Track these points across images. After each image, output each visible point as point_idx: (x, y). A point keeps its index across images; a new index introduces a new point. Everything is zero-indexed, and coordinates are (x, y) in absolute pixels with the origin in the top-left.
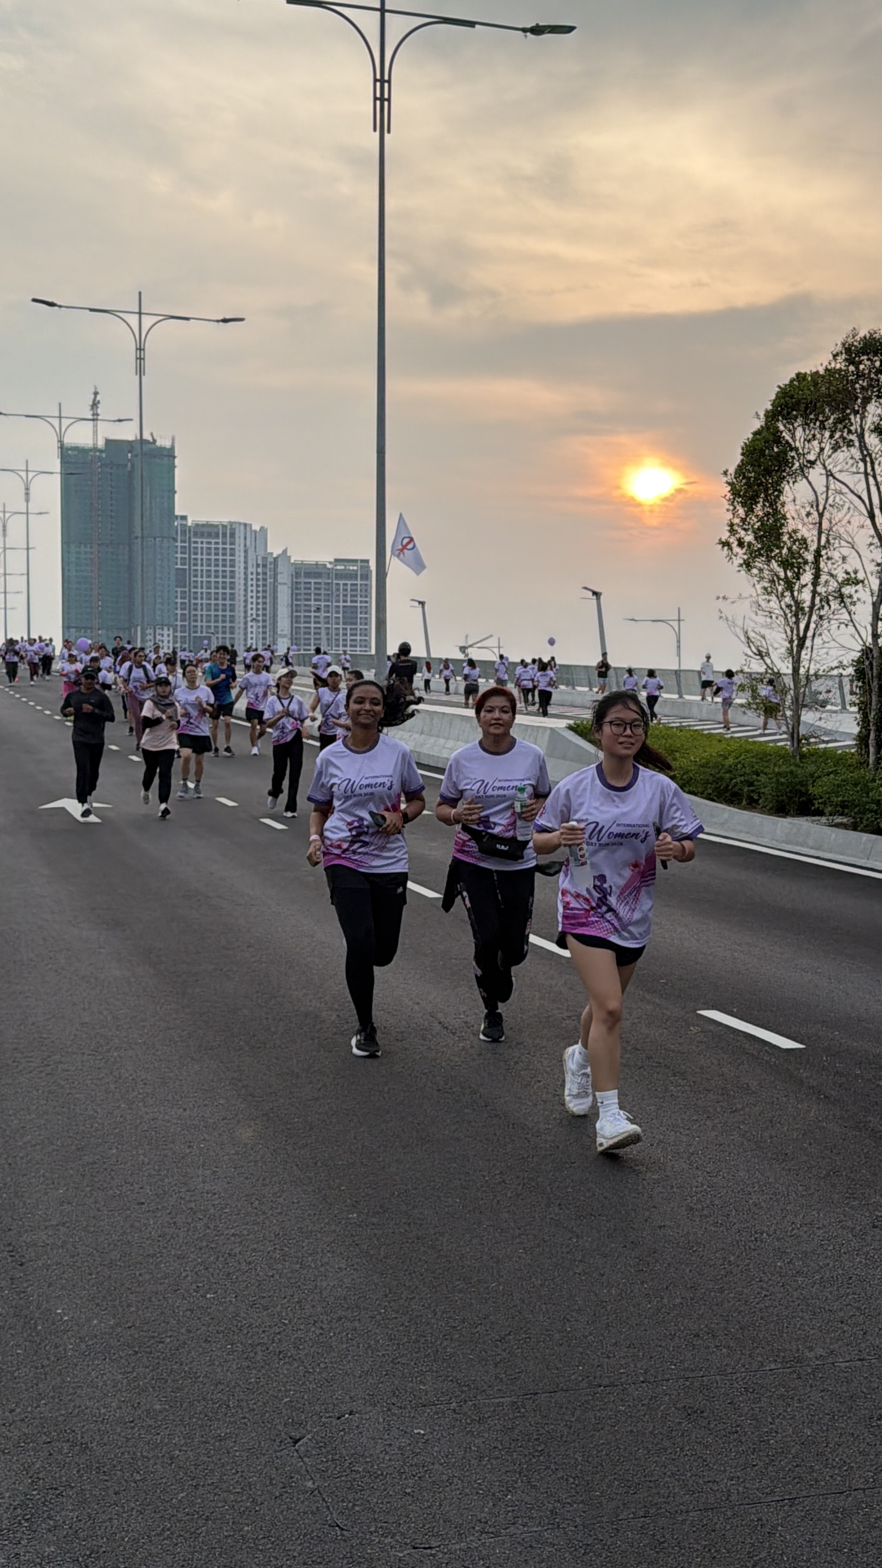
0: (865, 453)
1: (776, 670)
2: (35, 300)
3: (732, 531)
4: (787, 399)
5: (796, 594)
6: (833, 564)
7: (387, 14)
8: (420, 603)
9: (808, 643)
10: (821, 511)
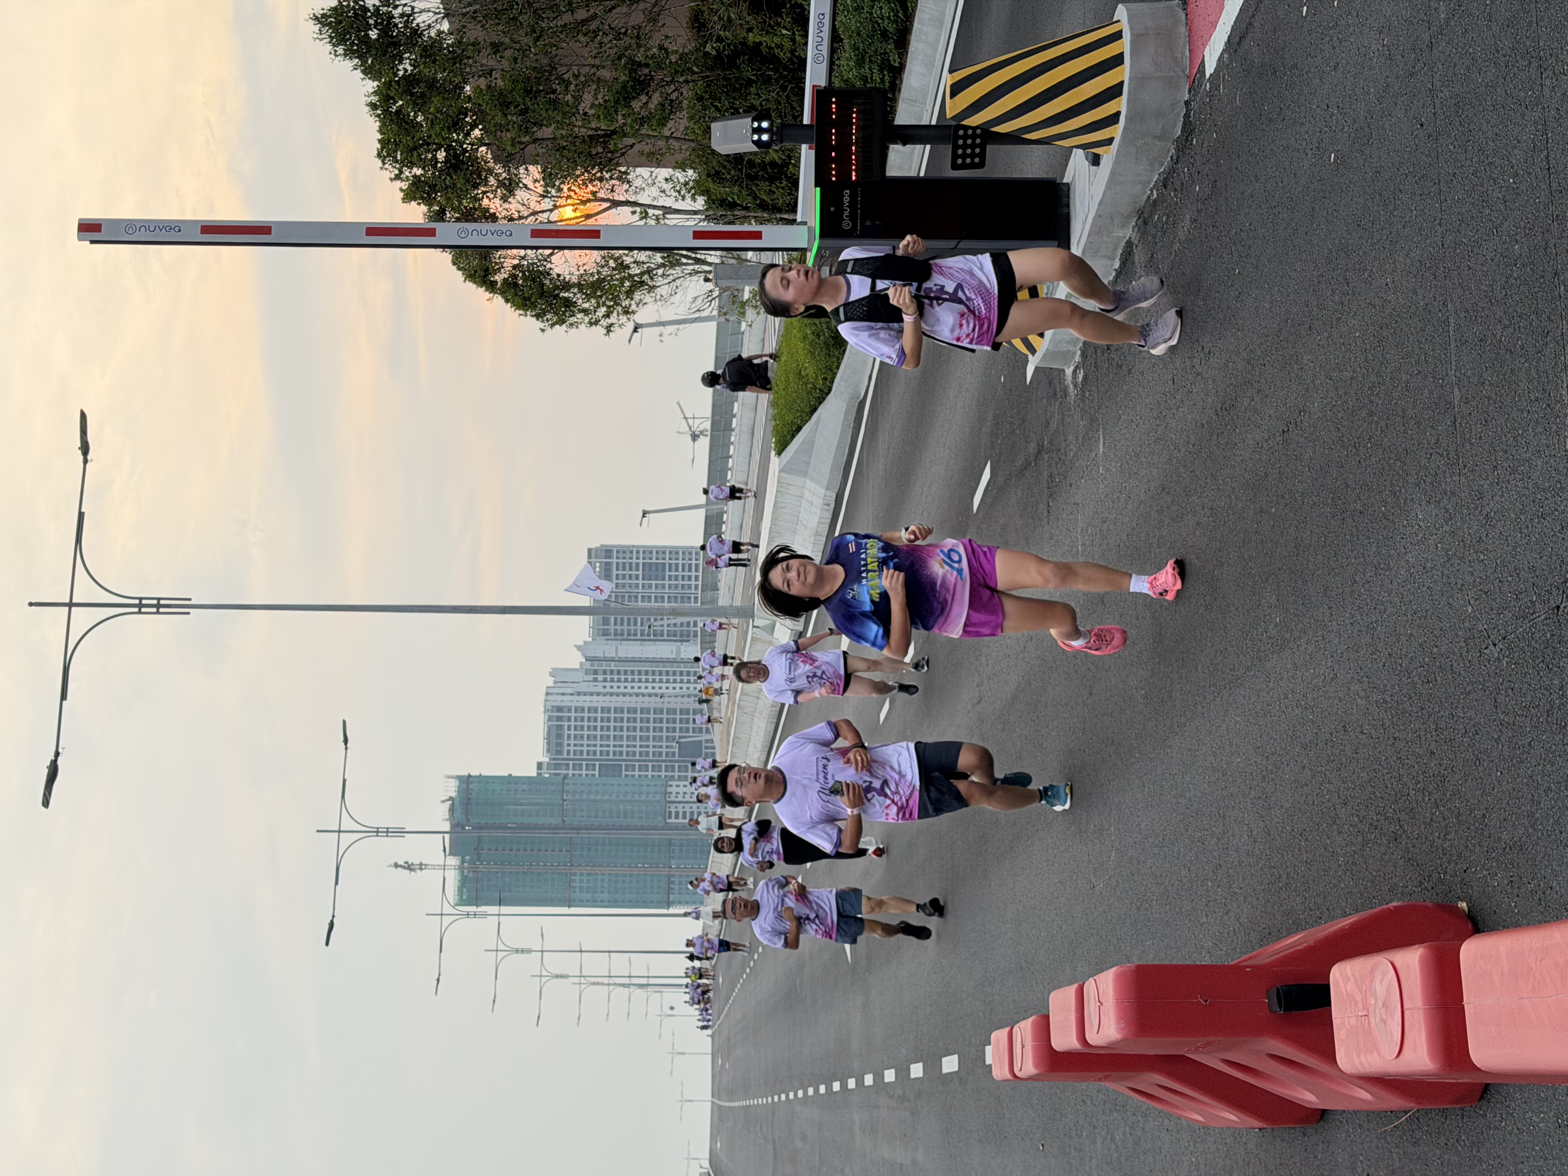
2: (327, 944)
3: (596, 323)
4: (476, 275)
7: (74, 601)
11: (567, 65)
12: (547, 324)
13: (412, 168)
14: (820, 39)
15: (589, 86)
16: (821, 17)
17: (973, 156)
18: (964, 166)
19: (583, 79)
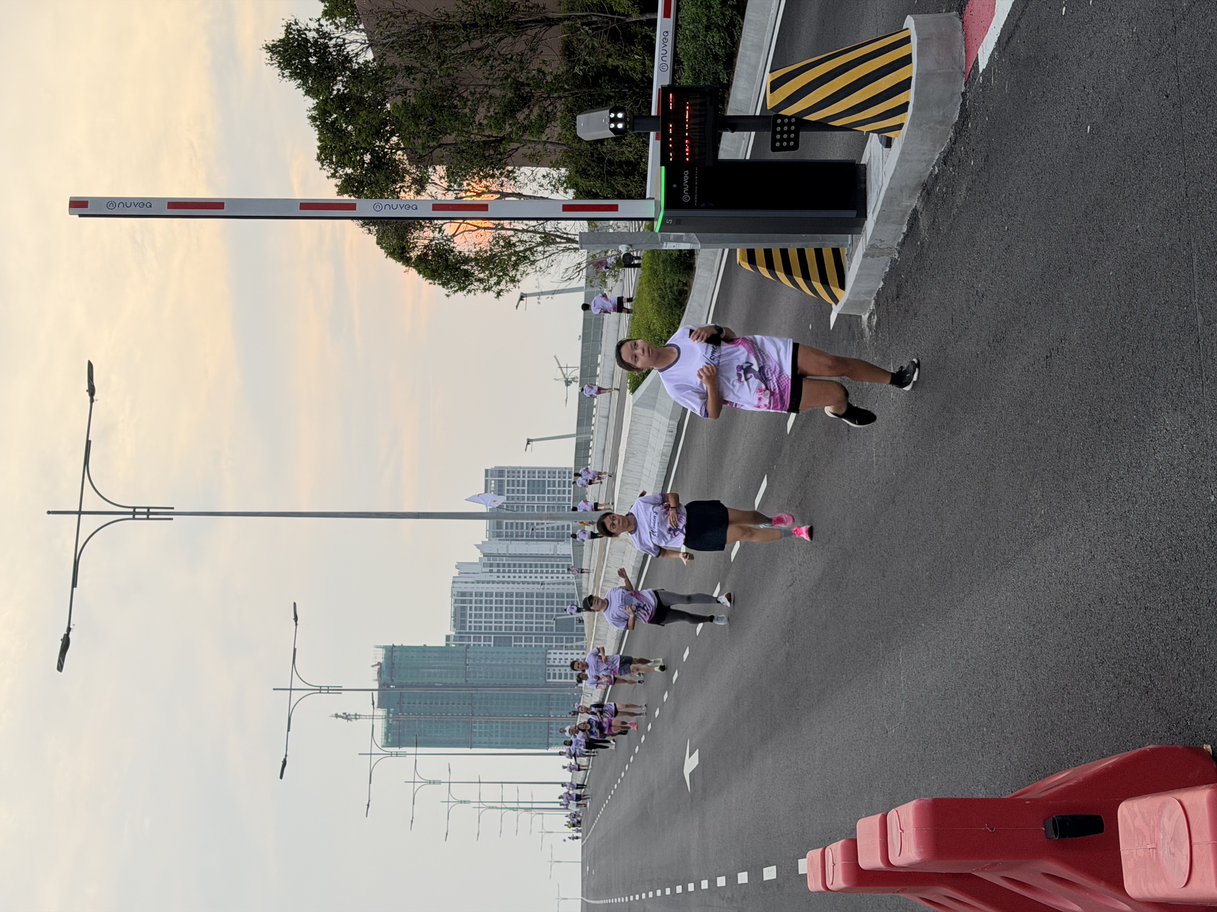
2: (281, 777)
3: (489, 290)
4: (395, 253)
7: (83, 510)
11: (465, 85)
12: (450, 290)
13: (344, 168)
14: (665, 52)
15: (483, 101)
16: (666, 34)
17: (788, 140)
18: (781, 149)
19: (478, 96)
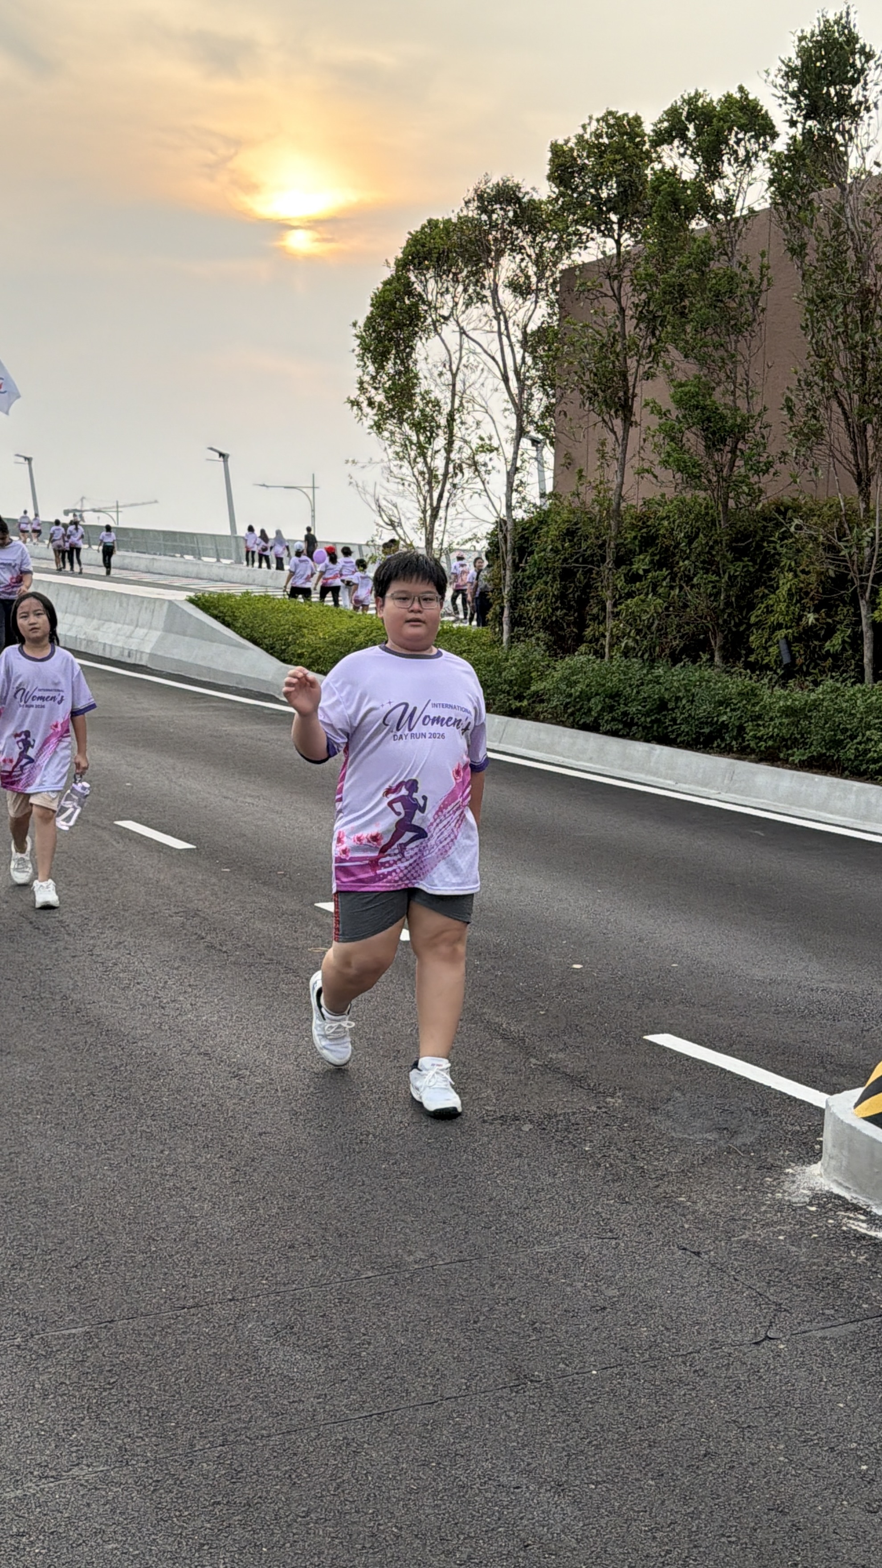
0: (499, 310)
1: (409, 542)
3: (362, 389)
4: (418, 247)
5: (429, 460)
6: (467, 429)
8: (26, 458)
9: (442, 513)
10: (454, 371)
